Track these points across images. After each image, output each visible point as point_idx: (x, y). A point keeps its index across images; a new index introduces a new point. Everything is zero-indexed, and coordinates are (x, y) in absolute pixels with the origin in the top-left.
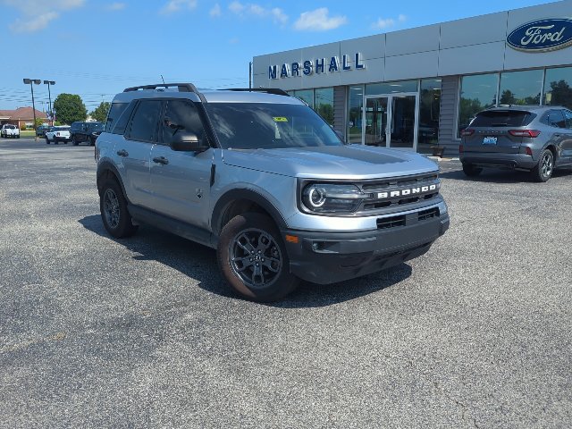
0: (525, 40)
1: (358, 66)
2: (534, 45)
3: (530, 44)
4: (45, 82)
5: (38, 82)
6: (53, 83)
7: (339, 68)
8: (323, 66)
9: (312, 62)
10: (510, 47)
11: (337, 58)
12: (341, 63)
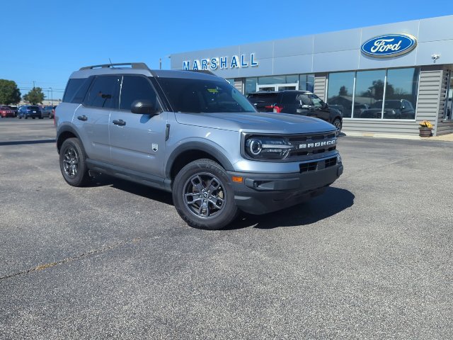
0: (374, 49)
1: (252, 64)
2: (380, 52)
3: (377, 52)
7: (239, 65)
8: (225, 62)
9: (217, 59)
10: (363, 53)
11: (237, 58)
12: (240, 61)
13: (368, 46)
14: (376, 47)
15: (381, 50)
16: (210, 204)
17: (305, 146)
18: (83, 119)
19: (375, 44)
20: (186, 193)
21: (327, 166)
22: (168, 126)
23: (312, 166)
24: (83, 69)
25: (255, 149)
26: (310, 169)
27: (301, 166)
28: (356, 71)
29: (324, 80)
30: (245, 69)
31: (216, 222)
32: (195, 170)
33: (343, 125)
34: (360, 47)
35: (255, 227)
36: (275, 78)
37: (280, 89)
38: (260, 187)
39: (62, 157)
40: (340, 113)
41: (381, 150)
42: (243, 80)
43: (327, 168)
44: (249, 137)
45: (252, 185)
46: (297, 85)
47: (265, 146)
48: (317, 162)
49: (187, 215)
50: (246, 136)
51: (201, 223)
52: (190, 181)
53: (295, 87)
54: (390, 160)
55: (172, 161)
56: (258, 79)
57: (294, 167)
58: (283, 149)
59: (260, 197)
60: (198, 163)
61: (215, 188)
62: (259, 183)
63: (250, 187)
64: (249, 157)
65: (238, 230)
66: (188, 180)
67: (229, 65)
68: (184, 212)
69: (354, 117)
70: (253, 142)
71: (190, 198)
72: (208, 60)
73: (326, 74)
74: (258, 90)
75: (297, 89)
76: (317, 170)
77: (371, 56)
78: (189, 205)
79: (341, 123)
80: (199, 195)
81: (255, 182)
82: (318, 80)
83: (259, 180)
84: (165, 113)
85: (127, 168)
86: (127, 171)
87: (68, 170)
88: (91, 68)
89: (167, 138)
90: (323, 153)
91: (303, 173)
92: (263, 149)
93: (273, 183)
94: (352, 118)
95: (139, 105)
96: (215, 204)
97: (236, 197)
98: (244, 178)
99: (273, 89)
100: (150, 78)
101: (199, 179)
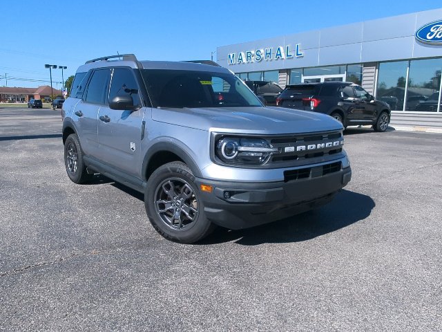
0: (430, 36)
1: (297, 55)
2: (437, 39)
3: (434, 39)
4: (61, 67)
5: (55, 67)
6: (66, 68)
7: (283, 56)
8: (270, 54)
9: (262, 51)
10: (418, 41)
11: (281, 49)
12: (285, 52)
13: (423, 33)
14: (433, 33)
15: (438, 36)
16: (183, 214)
17: (292, 149)
18: (79, 114)
19: (432, 30)
20: (158, 199)
21: (325, 173)
22: (144, 123)
23: (304, 173)
24: (88, 62)
25: (229, 151)
26: (300, 177)
27: (286, 173)
28: (410, 60)
29: (374, 70)
30: (290, 60)
31: (187, 235)
32: (166, 175)
33: (391, 118)
34: (414, 34)
35: (236, 242)
36: (321, 68)
37: (326, 80)
38: (233, 198)
39: (66, 154)
40: (388, 105)
41: (429, 148)
42: (288, 71)
43: (326, 175)
44: (220, 137)
45: (222, 196)
46: (344, 76)
47: (242, 149)
48: (310, 168)
49: (158, 224)
50: (217, 136)
51: (173, 235)
52: (161, 188)
53: (342, 78)
54: (436, 159)
55: (147, 163)
56: (304, 70)
57: (278, 174)
58: (264, 153)
59: (233, 209)
60: (169, 166)
61: (188, 196)
62: (231, 193)
63: (221, 199)
64: (220, 162)
65: (214, 245)
66: (159, 186)
67: (274, 57)
68: (156, 222)
69: (406, 110)
70: (225, 144)
71: (162, 206)
72: (253, 52)
73: (376, 64)
74: (303, 81)
75: (344, 81)
76: (310, 178)
77: (428, 44)
78: (161, 214)
79: (389, 117)
80: (171, 203)
81: (225, 192)
82: (366, 70)
83: (232, 189)
84: (144, 108)
85: (114, 167)
86: (113, 170)
87: (71, 167)
88: (94, 61)
89: (143, 136)
90: (321, 157)
91: (290, 182)
92: (240, 152)
93: (248, 194)
94: (404, 112)
95: (117, 100)
96: (187, 214)
97: (207, 209)
98: (214, 187)
99: (319, 80)
100: (135, 69)
101: (171, 185)
